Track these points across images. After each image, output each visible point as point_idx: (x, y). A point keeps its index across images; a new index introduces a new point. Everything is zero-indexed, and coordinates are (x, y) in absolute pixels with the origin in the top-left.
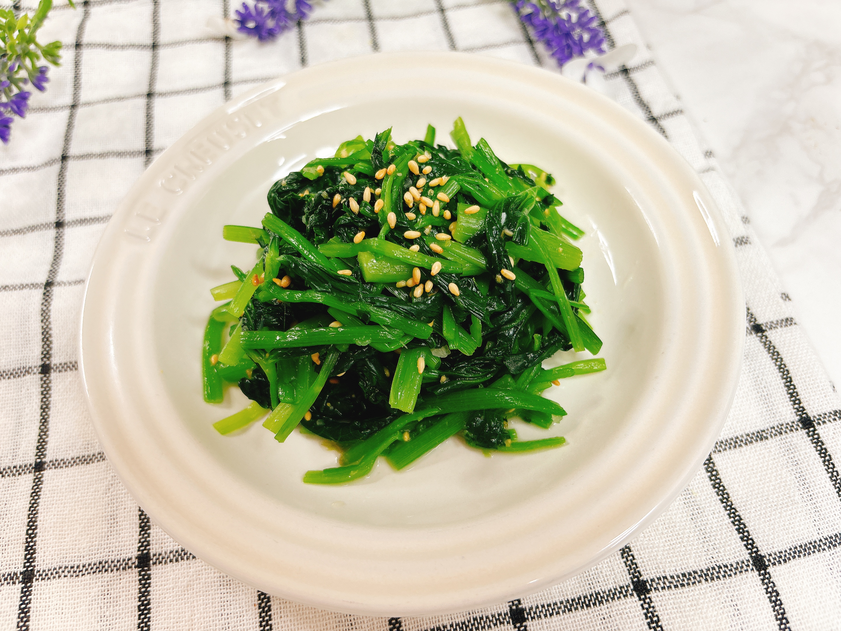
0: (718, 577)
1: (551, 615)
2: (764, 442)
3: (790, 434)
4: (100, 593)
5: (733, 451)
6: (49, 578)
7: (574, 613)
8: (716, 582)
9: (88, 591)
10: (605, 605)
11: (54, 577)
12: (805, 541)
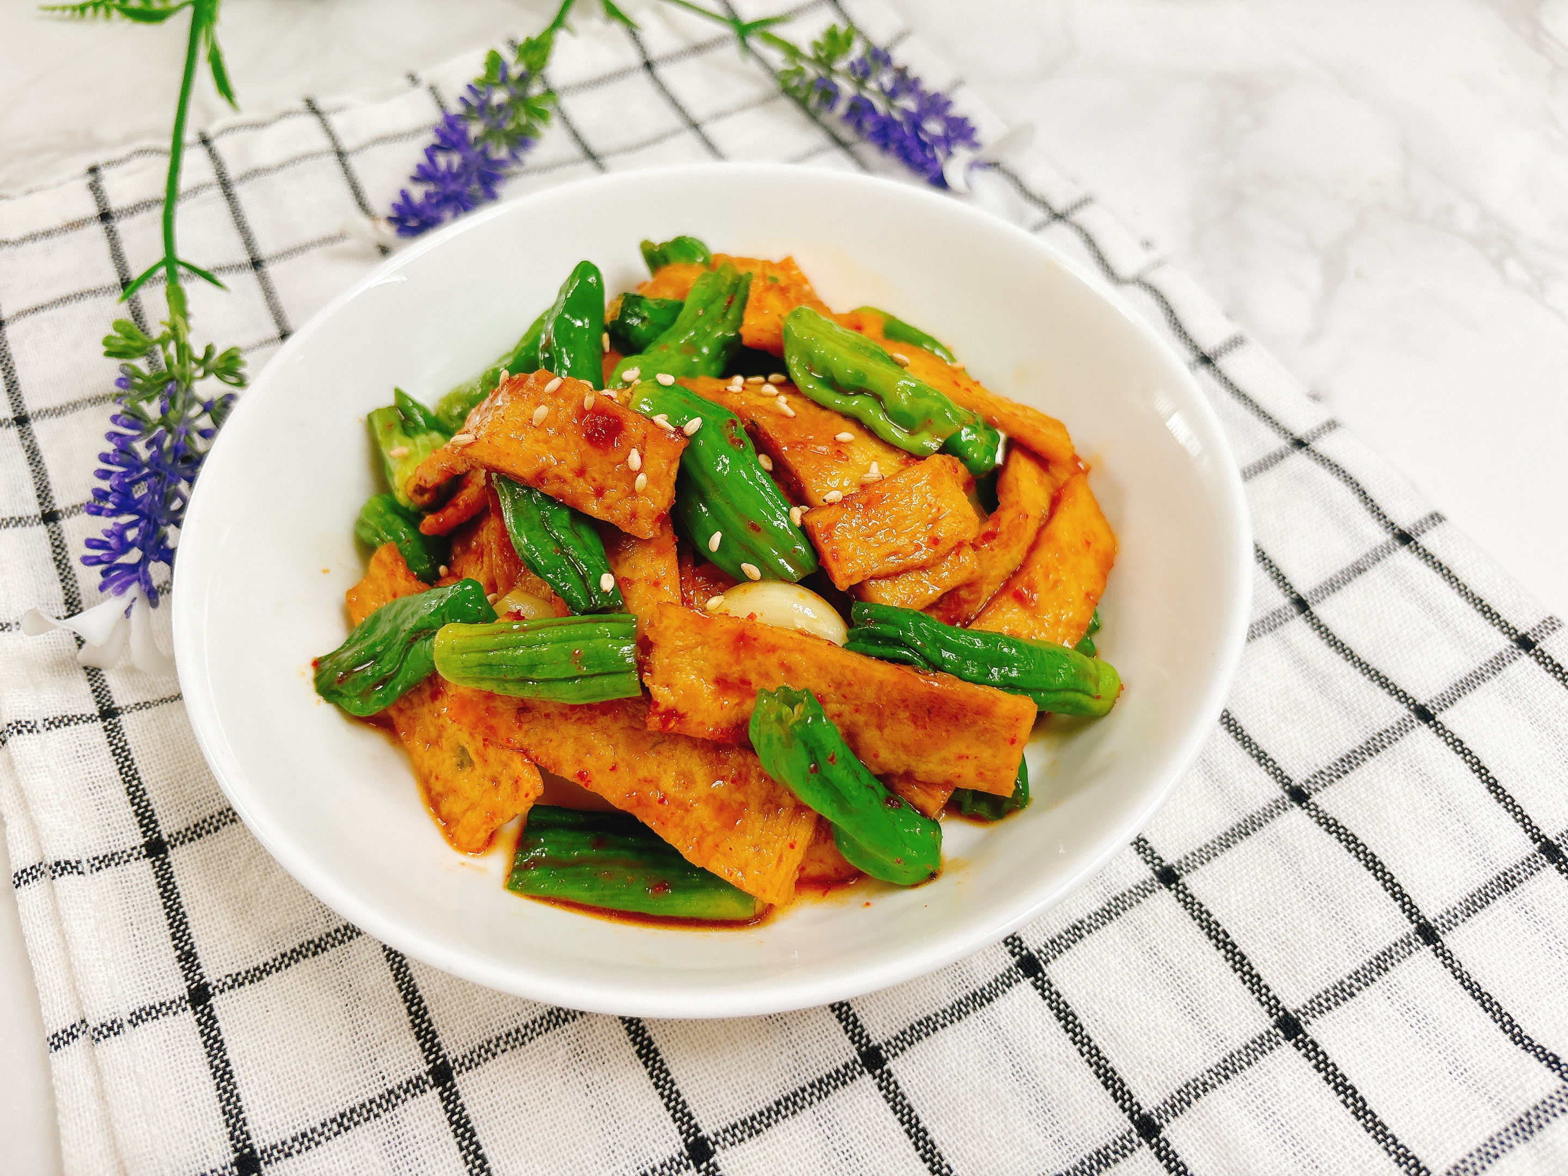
0: (1384, 747)
1: (1208, 859)
2: (1364, 575)
3: (1389, 557)
4: (571, 1055)
5: (1333, 596)
6: (477, 1065)
7: (1234, 848)
8: (1383, 752)
9: (549, 1058)
10: (1266, 827)
11: (486, 1060)
12: (1463, 676)
